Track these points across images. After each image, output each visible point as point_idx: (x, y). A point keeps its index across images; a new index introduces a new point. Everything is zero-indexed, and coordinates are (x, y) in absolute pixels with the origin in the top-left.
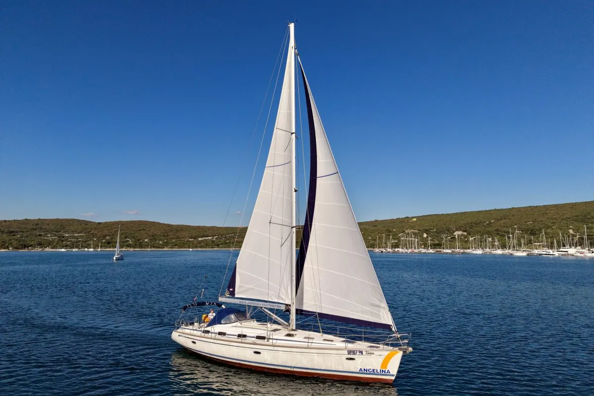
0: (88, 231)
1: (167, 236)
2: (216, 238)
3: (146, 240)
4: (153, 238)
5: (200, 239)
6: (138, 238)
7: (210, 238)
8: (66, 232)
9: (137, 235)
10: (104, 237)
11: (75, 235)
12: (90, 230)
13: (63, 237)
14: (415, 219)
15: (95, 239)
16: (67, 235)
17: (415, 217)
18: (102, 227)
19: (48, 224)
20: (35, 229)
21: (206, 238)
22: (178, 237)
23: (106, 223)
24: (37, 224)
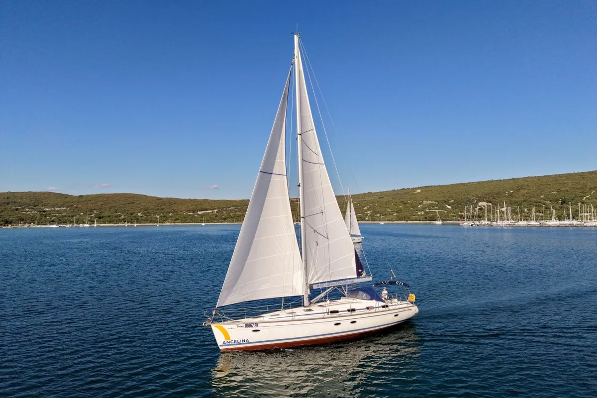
0: (70, 204)
1: (162, 209)
2: (217, 212)
3: (139, 214)
4: (147, 212)
5: (200, 213)
6: (130, 212)
7: (209, 211)
8: (45, 205)
9: (127, 208)
10: (91, 211)
11: (56, 209)
12: (72, 204)
13: (44, 212)
14: (419, 191)
15: (82, 214)
16: (47, 209)
17: (418, 188)
18: (85, 201)
19: (21, 198)
20: (8, 203)
21: (206, 212)
22: (174, 211)
23: (88, 196)
24: (8, 198)
